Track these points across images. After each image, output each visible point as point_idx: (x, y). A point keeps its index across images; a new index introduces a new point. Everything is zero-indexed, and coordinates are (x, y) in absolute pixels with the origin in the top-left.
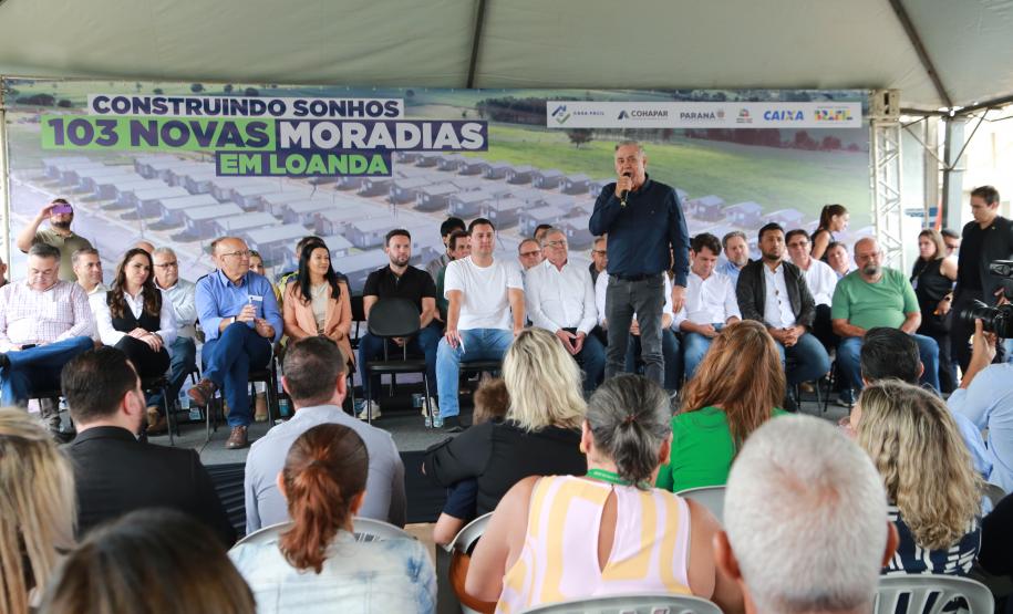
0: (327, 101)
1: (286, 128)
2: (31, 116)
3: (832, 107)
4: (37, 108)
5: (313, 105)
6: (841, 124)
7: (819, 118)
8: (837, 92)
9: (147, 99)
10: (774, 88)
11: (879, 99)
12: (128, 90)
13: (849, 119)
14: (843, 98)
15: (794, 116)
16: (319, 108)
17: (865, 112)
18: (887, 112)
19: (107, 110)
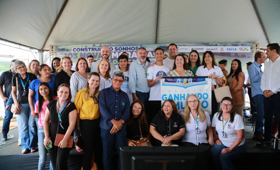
0: (122, 47)
1: (113, 54)
2: (61, 53)
3: (243, 47)
4: (62, 51)
5: (119, 48)
6: (246, 51)
7: (240, 50)
8: (244, 44)
9: (84, 48)
10: (229, 43)
11: (255, 46)
12: (80, 47)
13: (248, 50)
14: (246, 45)
15: (234, 49)
16: (120, 49)
17: (251, 49)
18: (257, 49)
19: (76, 51)
